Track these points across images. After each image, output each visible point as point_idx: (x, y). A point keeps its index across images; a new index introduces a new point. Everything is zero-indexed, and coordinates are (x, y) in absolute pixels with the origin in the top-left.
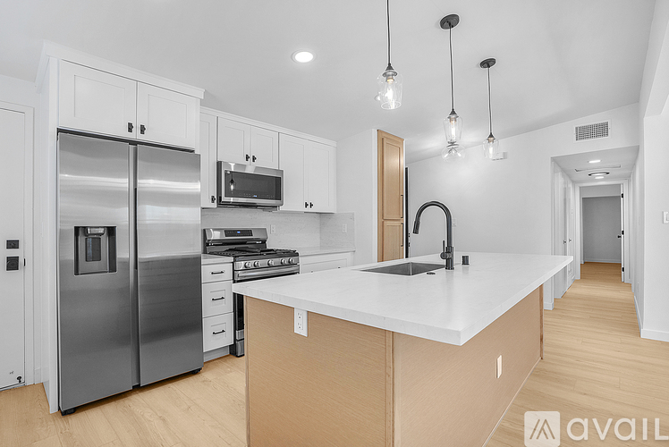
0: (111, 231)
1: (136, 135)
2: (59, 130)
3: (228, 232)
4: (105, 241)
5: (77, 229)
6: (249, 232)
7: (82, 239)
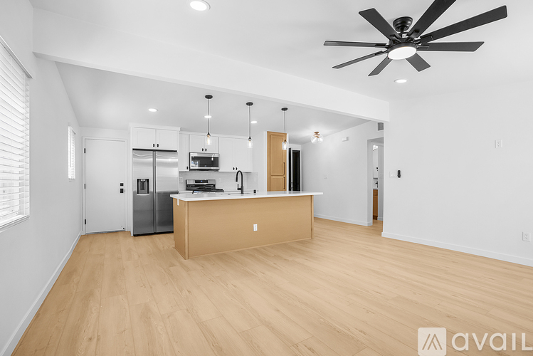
0: (148, 180)
1: (156, 148)
2: (133, 149)
3: (196, 181)
4: (146, 183)
5: (138, 180)
6: (207, 181)
7: (139, 183)
